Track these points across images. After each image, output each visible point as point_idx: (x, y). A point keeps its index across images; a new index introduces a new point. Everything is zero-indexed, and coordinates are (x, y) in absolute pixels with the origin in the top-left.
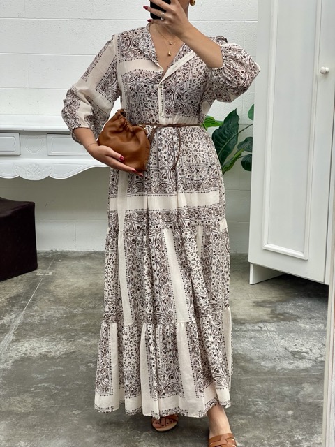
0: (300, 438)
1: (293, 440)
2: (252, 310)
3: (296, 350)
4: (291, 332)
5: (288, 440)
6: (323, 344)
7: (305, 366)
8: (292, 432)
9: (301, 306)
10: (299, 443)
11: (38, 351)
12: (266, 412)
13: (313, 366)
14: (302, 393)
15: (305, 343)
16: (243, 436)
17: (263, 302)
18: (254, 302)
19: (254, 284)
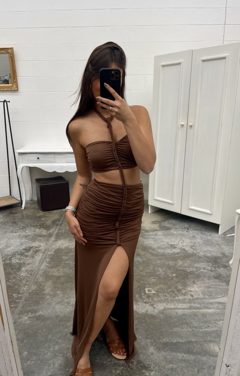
0: (181, 288)
1: (178, 290)
2: (151, 225)
3: (172, 244)
4: (169, 235)
5: (175, 289)
6: (183, 241)
7: (177, 251)
8: (176, 285)
9: (171, 223)
10: (181, 291)
11: (64, 246)
12: (164, 275)
13: (181, 251)
14: (178, 265)
15: (175, 240)
16: (156, 288)
17: (155, 221)
18: (152, 222)
19: (151, 214)
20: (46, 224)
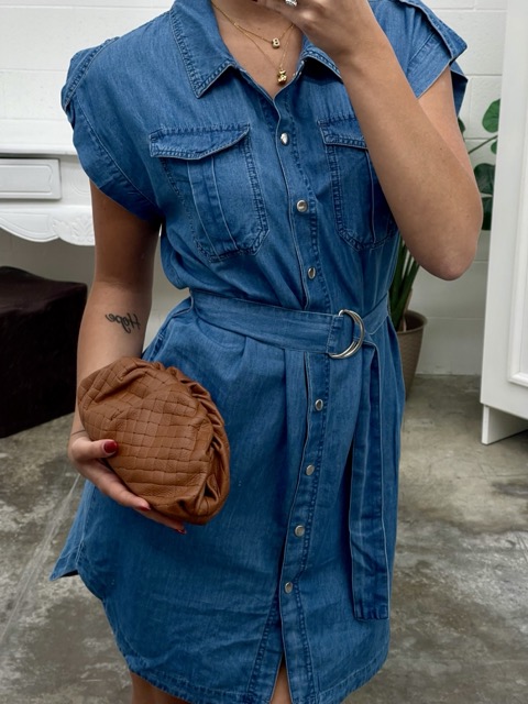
2: (491, 502)
17: (512, 484)
18: (494, 485)
19: (493, 447)
20: (15, 479)
